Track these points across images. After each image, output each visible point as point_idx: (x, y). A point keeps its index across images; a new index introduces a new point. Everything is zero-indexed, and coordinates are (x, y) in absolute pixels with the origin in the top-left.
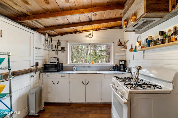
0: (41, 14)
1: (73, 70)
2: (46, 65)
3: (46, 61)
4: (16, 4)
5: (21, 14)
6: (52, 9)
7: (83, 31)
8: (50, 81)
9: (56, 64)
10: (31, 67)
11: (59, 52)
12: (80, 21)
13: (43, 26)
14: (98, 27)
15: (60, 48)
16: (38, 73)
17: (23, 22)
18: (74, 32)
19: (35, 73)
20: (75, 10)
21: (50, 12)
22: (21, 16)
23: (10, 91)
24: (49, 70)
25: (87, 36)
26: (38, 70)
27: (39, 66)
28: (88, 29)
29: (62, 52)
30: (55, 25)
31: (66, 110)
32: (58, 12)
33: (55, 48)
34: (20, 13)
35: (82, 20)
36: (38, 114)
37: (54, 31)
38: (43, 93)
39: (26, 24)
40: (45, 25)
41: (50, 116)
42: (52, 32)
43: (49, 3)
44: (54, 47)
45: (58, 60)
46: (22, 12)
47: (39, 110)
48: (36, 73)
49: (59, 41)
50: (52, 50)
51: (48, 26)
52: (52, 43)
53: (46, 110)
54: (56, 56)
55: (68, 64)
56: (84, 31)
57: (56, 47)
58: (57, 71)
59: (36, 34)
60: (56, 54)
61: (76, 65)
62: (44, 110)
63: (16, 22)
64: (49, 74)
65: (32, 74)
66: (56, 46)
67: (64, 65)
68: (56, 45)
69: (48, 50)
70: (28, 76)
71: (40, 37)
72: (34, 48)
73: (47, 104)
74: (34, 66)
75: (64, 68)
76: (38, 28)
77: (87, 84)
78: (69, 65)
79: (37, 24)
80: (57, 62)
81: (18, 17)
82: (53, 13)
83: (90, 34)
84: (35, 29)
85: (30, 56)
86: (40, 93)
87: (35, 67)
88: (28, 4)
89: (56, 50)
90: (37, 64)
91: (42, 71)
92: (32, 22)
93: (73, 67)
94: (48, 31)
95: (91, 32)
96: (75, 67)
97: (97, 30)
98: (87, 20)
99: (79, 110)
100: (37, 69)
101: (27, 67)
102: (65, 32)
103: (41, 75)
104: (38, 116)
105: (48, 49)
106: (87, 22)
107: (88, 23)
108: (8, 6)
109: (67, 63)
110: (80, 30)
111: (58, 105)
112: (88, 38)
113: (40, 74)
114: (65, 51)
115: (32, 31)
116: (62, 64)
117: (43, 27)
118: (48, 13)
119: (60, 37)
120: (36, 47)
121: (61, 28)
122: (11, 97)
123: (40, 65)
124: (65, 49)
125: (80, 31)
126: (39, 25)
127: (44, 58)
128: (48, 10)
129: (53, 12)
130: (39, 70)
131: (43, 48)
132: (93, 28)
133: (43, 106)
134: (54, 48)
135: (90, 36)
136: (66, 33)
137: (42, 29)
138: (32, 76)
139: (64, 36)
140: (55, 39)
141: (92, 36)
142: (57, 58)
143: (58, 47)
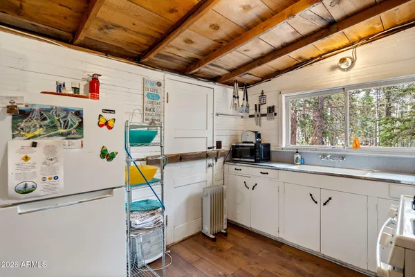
0: (214, 50)
1: (292, 163)
2: (238, 146)
3: (237, 140)
4: (180, 50)
5: (190, 61)
6: (228, 35)
7: (320, 56)
8: (241, 180)
9: (253, 145)
10: (209, 148)
11: (264, 119)
12: (298, 36)
13: (227, 70)
14: (373, 28)
15: (264, 110)
16: (221, 160)
17: (196, 73)
18: (297, 64)
19: (214, 161)
20: (273, 15)
21: (228, 42)
22: (191, 64)
23: (162, 176)
24: (244, 158)
25: (334, 68)
26: (219, 154)
27: (223, 148)
28: (336, 45)
29: (270, 119)
30: (246, 61)
31: (265, 251)
32: (240, 35)
33: (255, 111)
34: (187, 60)
35: (304, 31)
36: (214, 237)
37: (250, 74)
38: (225, 200)
39: (201, 75)
40: (228, 68)
41: (232, 248)
42: (246, 78)
43: (219, 28)
44: (252, 108)
45: (258, 136)
46: (190, 58)
47: (216, 230)
48: (216, 161)
49: (262, 93)
50: (251, 116)
51: (235, 67)
52: (247, 100)
53: (229, 237)
54: (257, 128)
55: (284, 146)
56: (324, 54)
57: (257, 108)
58: (253, 160)
59: (218, 88)
60: (257, 125)
61: (301, 149)
62: (226, 234)
63: (186, 75)
64: (238, 166)
65: (210, 161)
66: (256, 105)
67: (272, 149)
68: (257, 103)
69: (242, 117)
70: (202, 164)
71: (226, 92)
72: (213, 114)
73: (232, 225)
74: (213, 147)
75: (273, 156)
76: (220, 77)
77: (325, 204)
78: (285, 149)
79: (216, 71)
80: (255, 142)
81: (187, 66)
82: (233, 41)
83: (343, 60)
84: (215, 79)
85: (207, 129)
86: (218, 198)
87: (215, 149)
88: (192, 42)
89: (256, 116)
90: (219, 144)
91: (228, 159)
92: (207, 68)
93: (294, 153)
94: (237, 78)
95: (348, 53)
96: (299, 156)
97: (369, 39)
98: (319, 24)
99: (297, 265)
100: (218, 152)
101: (202, 148)
102: (274, 70)
103: (226, 166)
104: (214, 240)
105: (241, 114)
106: (322, 29)
107: (323, 31)
108: (172, 55)
109: (280, 145)
110: (314, 56)
111: (254, 236)
112: (338, 72)
113: (224, 163)
114: (275, 114)
115: (210, 84)
116: (268, 146)
117: (228, 72)
118: (224, 44)
119: (264, 86)
120: (218, 112)
121: (259, 65)
122: (162, 185)
123: (226, 147)
124: (275, 111)
125: (312, 59)
126: (219, 69)
127: (233, 133)
128: (223, 39)
129: (232, 38)
130: (221, 156)
131: (231, 113)
132: (355, 37)
133: (225, 227)
134: (252, 112)
135: (343, 66)
136: (278, 72)
137: (227, 76)
138: (209, 166)
139: (274, 80)
140: (254, 92)
141: (353, 62)
142: (256, 132)
143: (262, 107)
